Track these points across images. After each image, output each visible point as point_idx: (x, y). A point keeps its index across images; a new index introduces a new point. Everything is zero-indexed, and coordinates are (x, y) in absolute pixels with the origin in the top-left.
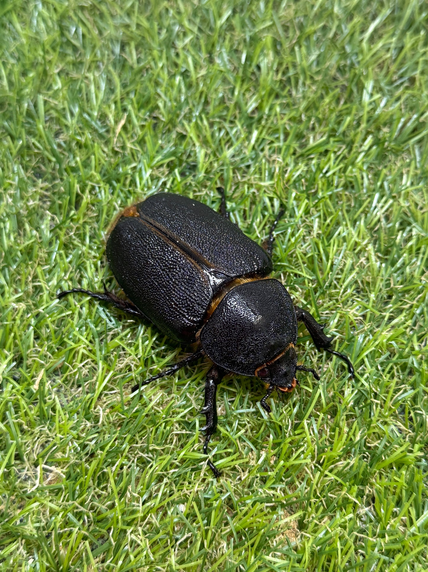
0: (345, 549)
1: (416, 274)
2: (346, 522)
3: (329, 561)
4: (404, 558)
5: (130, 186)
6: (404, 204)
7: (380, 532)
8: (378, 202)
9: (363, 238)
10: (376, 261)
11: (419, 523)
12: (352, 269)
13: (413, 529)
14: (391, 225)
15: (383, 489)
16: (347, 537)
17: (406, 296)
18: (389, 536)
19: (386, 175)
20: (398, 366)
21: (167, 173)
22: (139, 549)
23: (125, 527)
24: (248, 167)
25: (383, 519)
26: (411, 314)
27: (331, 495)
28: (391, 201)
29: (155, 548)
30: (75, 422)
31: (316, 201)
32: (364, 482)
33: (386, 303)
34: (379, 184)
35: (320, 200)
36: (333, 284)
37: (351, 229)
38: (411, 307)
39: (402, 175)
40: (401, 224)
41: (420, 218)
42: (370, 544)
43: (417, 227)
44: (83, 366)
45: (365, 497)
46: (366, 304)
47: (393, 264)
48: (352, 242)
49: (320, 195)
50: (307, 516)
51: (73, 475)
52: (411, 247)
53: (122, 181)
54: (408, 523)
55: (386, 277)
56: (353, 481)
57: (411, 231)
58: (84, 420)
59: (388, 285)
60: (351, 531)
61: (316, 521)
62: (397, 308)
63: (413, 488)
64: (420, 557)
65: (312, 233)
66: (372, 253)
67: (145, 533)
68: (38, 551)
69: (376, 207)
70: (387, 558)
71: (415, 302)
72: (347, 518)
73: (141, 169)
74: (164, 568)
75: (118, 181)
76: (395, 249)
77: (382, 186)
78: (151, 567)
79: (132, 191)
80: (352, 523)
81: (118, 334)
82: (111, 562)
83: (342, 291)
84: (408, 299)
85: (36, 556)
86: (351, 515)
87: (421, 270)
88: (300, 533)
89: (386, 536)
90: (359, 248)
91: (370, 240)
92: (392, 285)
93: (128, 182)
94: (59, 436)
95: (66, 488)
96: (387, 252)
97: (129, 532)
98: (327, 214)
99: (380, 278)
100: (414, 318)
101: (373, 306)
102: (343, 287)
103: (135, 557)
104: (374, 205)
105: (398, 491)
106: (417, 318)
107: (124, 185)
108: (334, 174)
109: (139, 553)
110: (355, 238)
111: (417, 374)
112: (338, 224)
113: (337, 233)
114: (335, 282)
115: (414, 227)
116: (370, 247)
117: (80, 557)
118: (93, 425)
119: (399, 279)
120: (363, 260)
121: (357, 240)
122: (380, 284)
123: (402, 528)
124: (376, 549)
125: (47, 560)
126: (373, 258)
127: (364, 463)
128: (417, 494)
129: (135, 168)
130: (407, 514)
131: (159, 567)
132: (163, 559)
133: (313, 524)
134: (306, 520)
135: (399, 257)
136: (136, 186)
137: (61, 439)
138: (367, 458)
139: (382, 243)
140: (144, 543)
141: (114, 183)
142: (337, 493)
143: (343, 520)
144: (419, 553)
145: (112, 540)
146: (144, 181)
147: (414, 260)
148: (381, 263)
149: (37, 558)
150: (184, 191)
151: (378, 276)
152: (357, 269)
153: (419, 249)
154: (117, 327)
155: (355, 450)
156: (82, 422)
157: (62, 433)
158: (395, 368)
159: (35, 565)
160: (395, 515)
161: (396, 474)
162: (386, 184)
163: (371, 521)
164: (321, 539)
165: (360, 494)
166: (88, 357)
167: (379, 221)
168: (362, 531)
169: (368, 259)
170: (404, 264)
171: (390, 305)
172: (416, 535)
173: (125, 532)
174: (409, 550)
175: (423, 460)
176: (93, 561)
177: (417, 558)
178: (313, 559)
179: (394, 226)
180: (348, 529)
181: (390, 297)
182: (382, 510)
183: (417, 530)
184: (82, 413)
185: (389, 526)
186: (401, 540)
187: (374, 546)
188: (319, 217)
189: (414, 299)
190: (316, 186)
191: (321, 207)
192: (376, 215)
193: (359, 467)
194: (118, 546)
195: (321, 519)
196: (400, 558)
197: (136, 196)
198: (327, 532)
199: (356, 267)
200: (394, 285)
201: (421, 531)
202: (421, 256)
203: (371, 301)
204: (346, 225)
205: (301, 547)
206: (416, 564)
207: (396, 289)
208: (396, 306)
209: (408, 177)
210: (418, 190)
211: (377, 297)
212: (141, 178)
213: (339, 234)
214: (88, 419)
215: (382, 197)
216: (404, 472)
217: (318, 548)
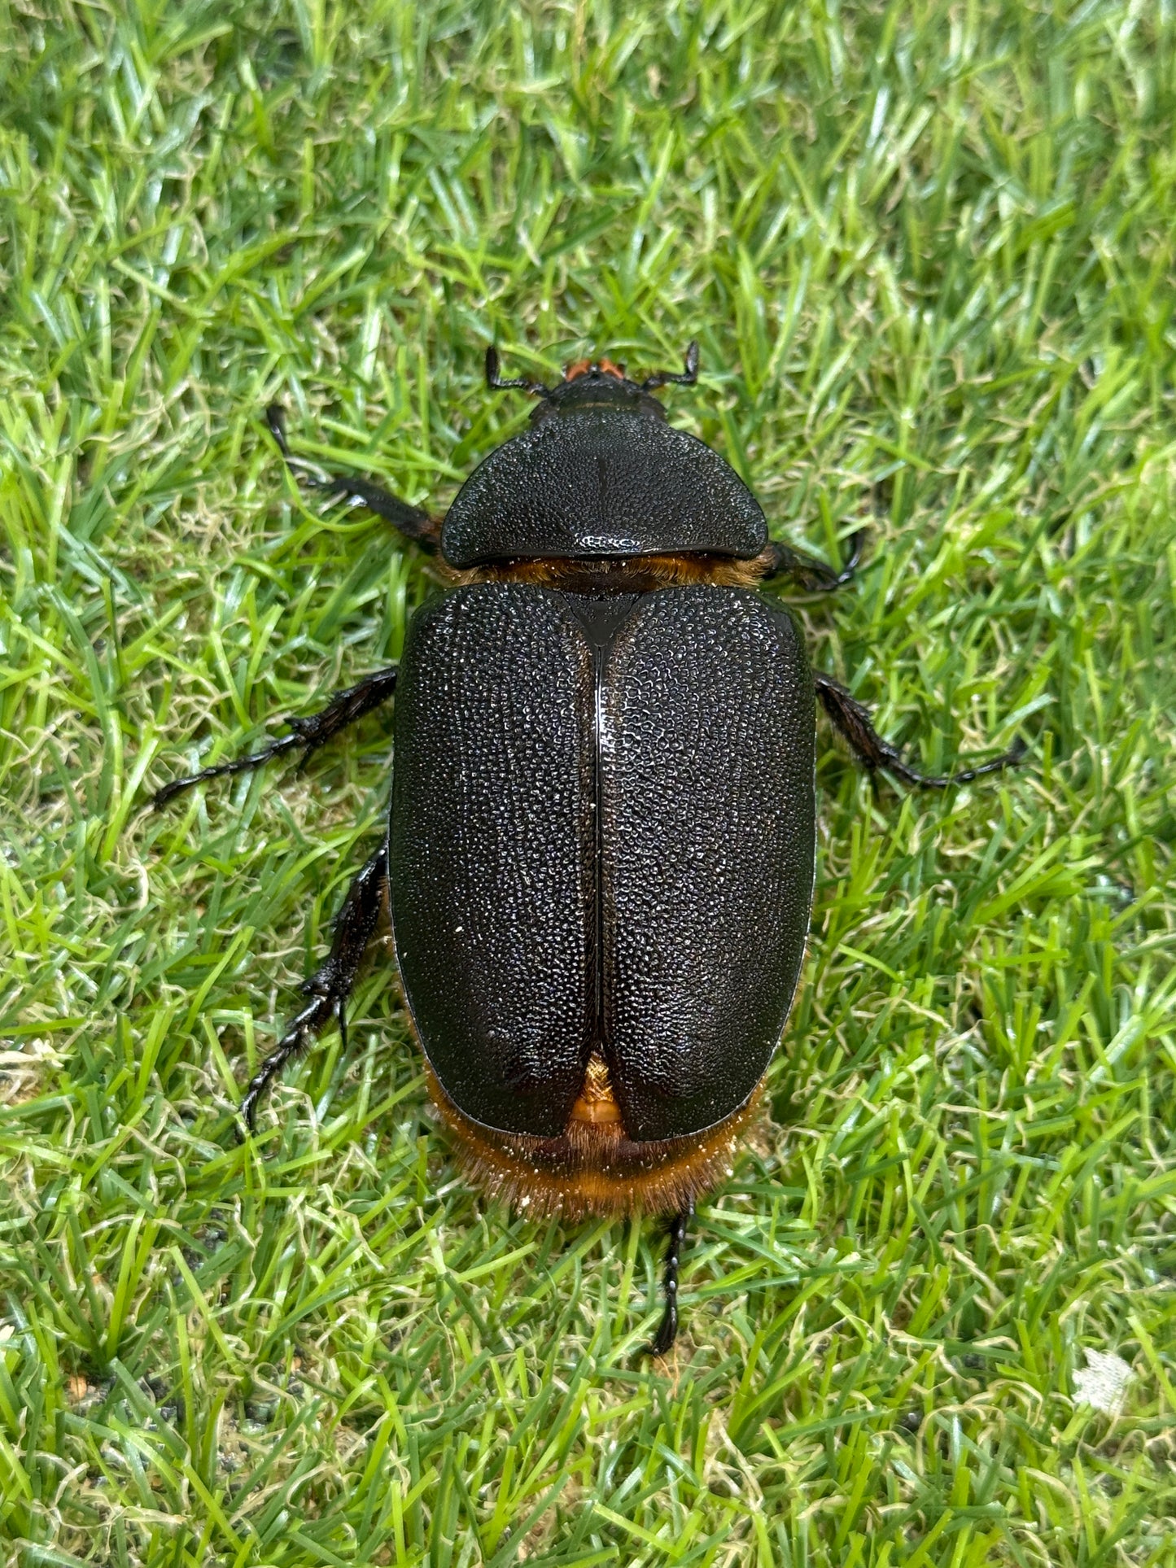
0: (919, 1154)
1: (1022, 335)
2: (910, 1081)
3: (878, 1195)
4: (1084, 1157)
5: (94, 131)
6: (960, 118)
7: (1009, 1094)
8: (887, 120)
9: (856, 241)
10: (905, 309)
11: (1111, 1054)
12: (836, 340)
13: (1097, 1074)
14: (930, 189)
15: (1001, 976)
16: (920, 1119)
17: (1002, 405)
18: (1036, 1101)
19: (898, 33)
20: (1003, 621)
21: (208, 79)
22: (333, 1243)
23: (276, 1193)
24: (465, 37)
25: (1016, 1056)
26: (1022, 459)
27: (859, 1014)
28: (924, 114)
29: (380, 1234)
30: (64, 907)
31: (700, 133)
32: (948, 965)
33: (945, 434)
34: (881, 60)
35: (712, 129)
36: (782, 391)
37: (815, 212)
38: (1023, 435)
39: (944, 27)
40: (960, 182)
41: (1015, 157)
42: (985, 1129)
43: (1010, 188)
44: (56, 734)
45: (955, 1007)
46: (887, 443)
47: (953, 310)
48: (825, 255)
49: (710, 110)
50: (799, 1081)
51: (91, 1062)
52: (1000, 254)
53: (67, 118)
54: (1080, 1060)
55: (938, 353)
56: (914, 968)
57: (994, 201)
58: (90, 897)
59: (948, 378)
60: (929, 1104)
61: (825, 1092)
62: (978, 447)
63: (1085, 962)
64: (1126, 1147)
65: (698, 237)
66: (890, 281)
67: (341, 1199)
68: (21, 1300)
69: (881, 136)
70: (1038, 1162)
71: (1030, 422)
72: (913, 1068)
73: (120, 73)
74: (414, 1287)
75: (54, 119)
76: (955, 266)
77: (891, 69)
78: (374, 1293)
79: (104, 149)
80: (926, 1079)
81: (146, 623)
82: (252, 1296)
83: (813, 409)
84: (1008, 414)
85: (18, 1316)
86: (924, 1061)
87: (1034, 323)
88: (783, 1132)
89: (1028, 1101)
90: (845, 273)
91: (876, 245)
92: (960, 378)
93: (85, 119)
94: (22, 955)
95: (77, 1105)
96: (930, 276)
97: (295, 1202)
98: (736, 171)
99: (920, 358)
100: (1032, 468)
101: (911, 449)
102: (817, 396)
103: (326, 1268)
104: (875, 130)
105: (1043, 974)
106: (1040, 467)
107: (75, 132)
108: (739, 41)
109: (332, 1259)
110: (831, 242)
111: (1063, 635)
112: (775, 200)
113: (775, 231)
114: (787, 386)
115: (1002, 188)
116: (882, 266)
117: (158, 1297)
118: (116, 909)
119: (977, 357)
120: (863, 309)
121: (839, 248)
122: (920, 378)
123: (1066, 1076)
124: (1006, 1145)
125: (57, 1323)
126: (894, 298)
127: (945, 911)
128: (1101, 973)
129: (97, 70)
130: (1077, 1034)
131: (401, 1289)
132: (409, 1261)
133: (820, 1101)
134: (798, 1092)
135: (968, 289)
136: (113, 133)
137: (30, 964)
138: (948, 895)
139: (916, 249)
140: (345, 1225)
141: (44, 126)
142: (875, 1005)
143: (903, 1077)
144: (1121, 1137)
145: (244, 1232)
146: (138, 114)
147: (1013, 290)
148: (920, 315)
149: (22, 1323)
150: (277, 135)
151: (913, 351)
152: (853, 339)
153: (1022, 258)
154: (139, 601)
155: (911, 880)
156: (86, 904)
157: (30, 944)
158: (995, 626)
159: (23, 1343)
160: (1042, 1041)
161: (1033, 929)
162: (902, 59)
163: (978, 1069)
164: (849, 1136)
165: (942, 999)
166: (64, 706)
167: (895, 177)
168: (959, 1100)
169: (877, 304)
170: (984, 309)
171: (959, 439)
172: (1108, 1089)
173: (283, 1204)
174: (1093, 1133)
175: (1103, 880)
176: (201, 1299)
177: (1117, 1151)
178: (831, 1196)
179: (941, 192)
180: (919, 1100)
181: (954, 413)
182: (1009, 1031)
183: (1109, 1073)
184: (80, 878)
185: (1031, 1072)
186: (1069, 1109)
187: (999, 1133)
188: (715, 181)
189: (1026, 411)
190: (691, 85)
191: (718, 154)
192: (883, 162)
193: (929, 924)
194: (267, 1249)
195: (839, 1083)
196: (1074, 1158)
197: (118, 163)
198: (864, 1115)
199: (846, 334)
200: (967, 375)
201: (1120, 1073)
202: (1030, 277)
203: (904, 433)
204: (802, 203)
205: (793, 1169)
206: (1117, 1169)
207: (973, 388)
208: (976, 440)
209: (964, 31)
210: (994, 72)
211: (918, 418)
212: (126, 103)
213: (785, 231)
214: (100, 894)
215: (893, 100)
216: (1055, 920)
217: (845, 1161)
